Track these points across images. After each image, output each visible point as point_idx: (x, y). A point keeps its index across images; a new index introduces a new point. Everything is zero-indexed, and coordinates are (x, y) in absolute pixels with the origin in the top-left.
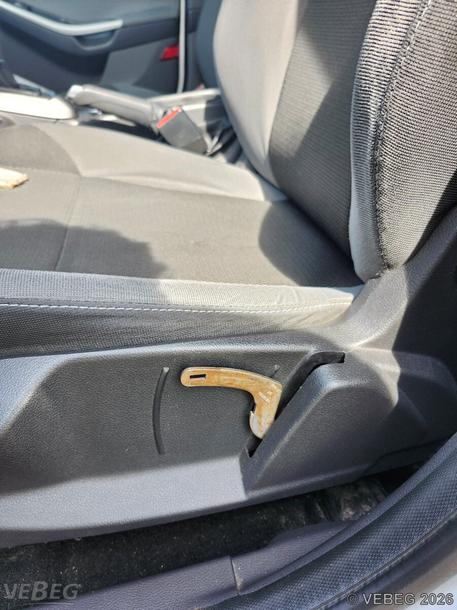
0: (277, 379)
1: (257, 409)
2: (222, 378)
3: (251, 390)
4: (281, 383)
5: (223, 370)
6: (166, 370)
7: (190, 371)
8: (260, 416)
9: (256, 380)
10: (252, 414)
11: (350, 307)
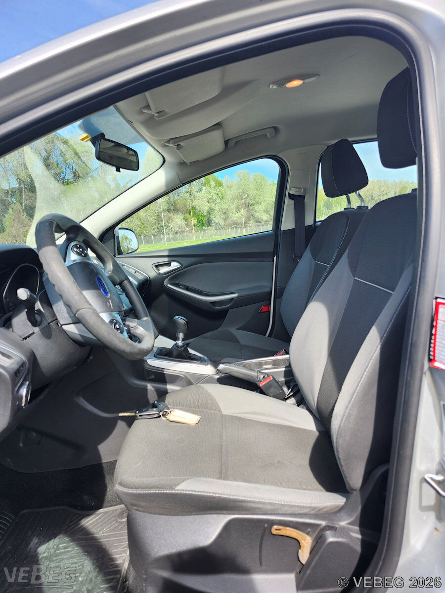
0: (310, 536)
1: (301, 548)
2: (288, 532)
3: (299, 539)
4: (312, 538)
5: (288, 528)
6: (266, 525)
7: (275, 527)
8: (303, 552)
9: (301, 535)
10: (299, 551)
11: (344, 505)
